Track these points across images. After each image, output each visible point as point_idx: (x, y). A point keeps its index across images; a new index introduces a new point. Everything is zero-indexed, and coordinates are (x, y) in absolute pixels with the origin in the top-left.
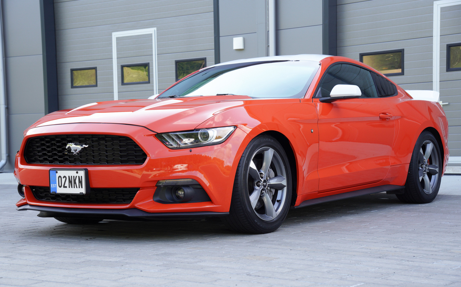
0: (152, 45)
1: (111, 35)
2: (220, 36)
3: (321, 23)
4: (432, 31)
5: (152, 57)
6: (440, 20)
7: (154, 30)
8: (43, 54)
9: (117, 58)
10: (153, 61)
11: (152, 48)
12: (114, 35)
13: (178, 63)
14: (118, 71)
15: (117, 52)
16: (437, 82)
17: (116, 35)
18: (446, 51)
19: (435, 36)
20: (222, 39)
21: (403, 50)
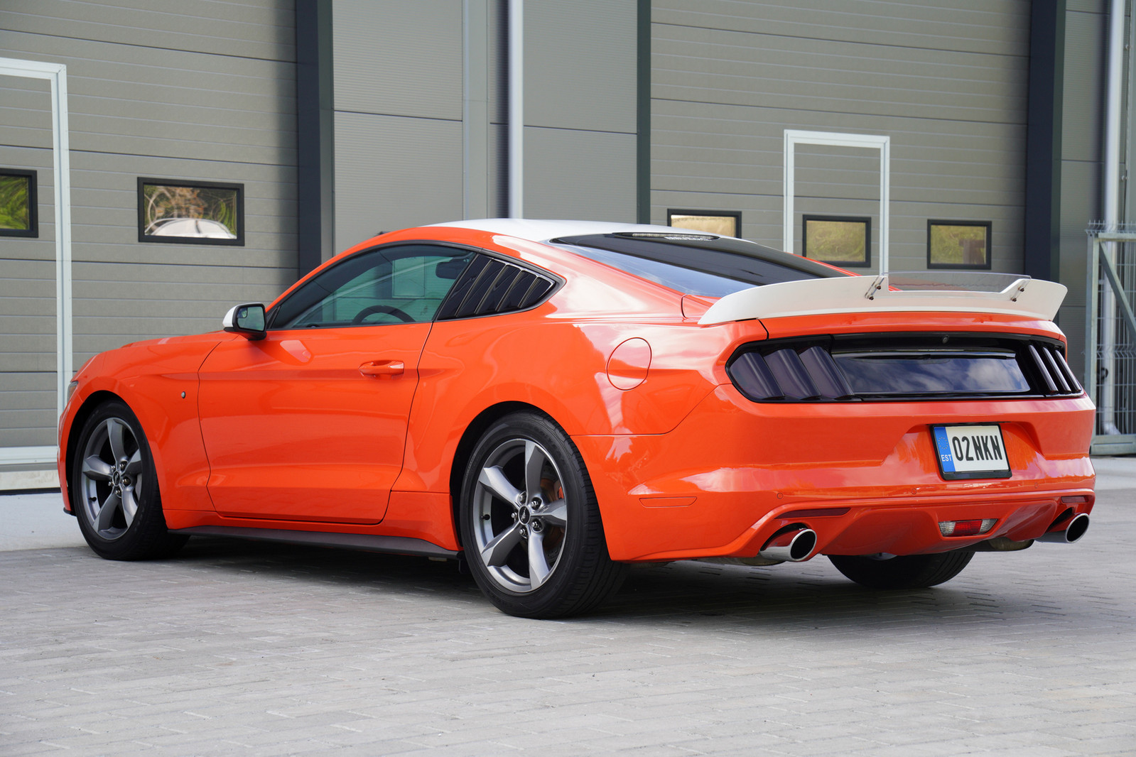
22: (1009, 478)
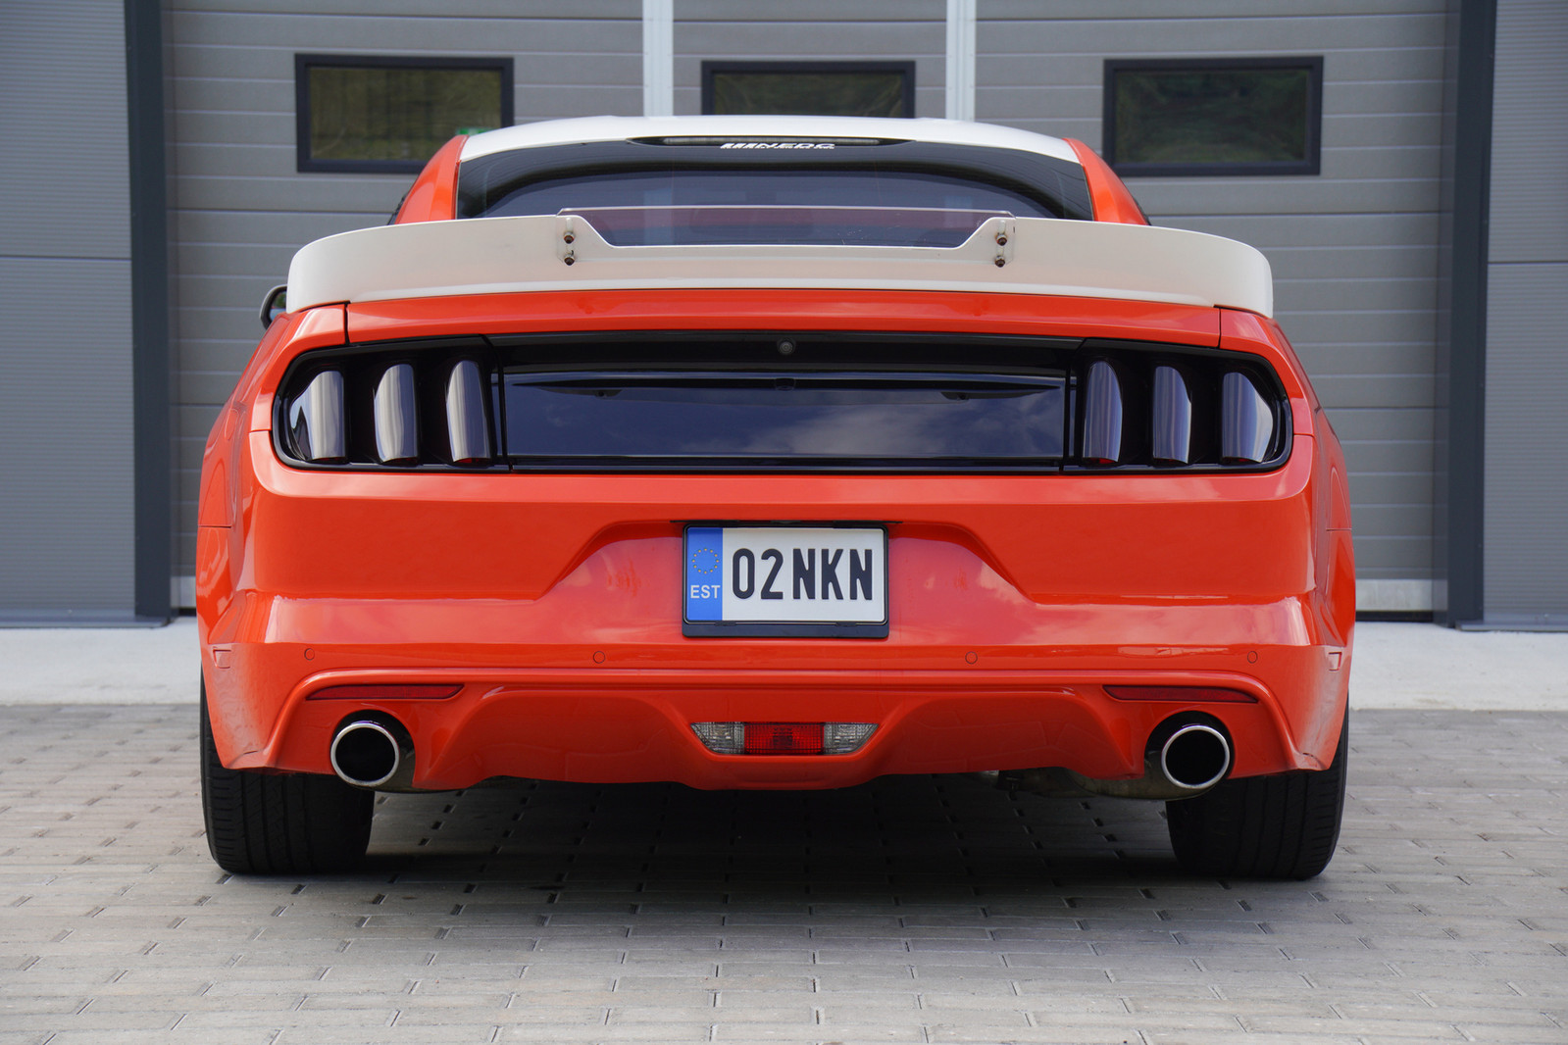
22: (885, 638)
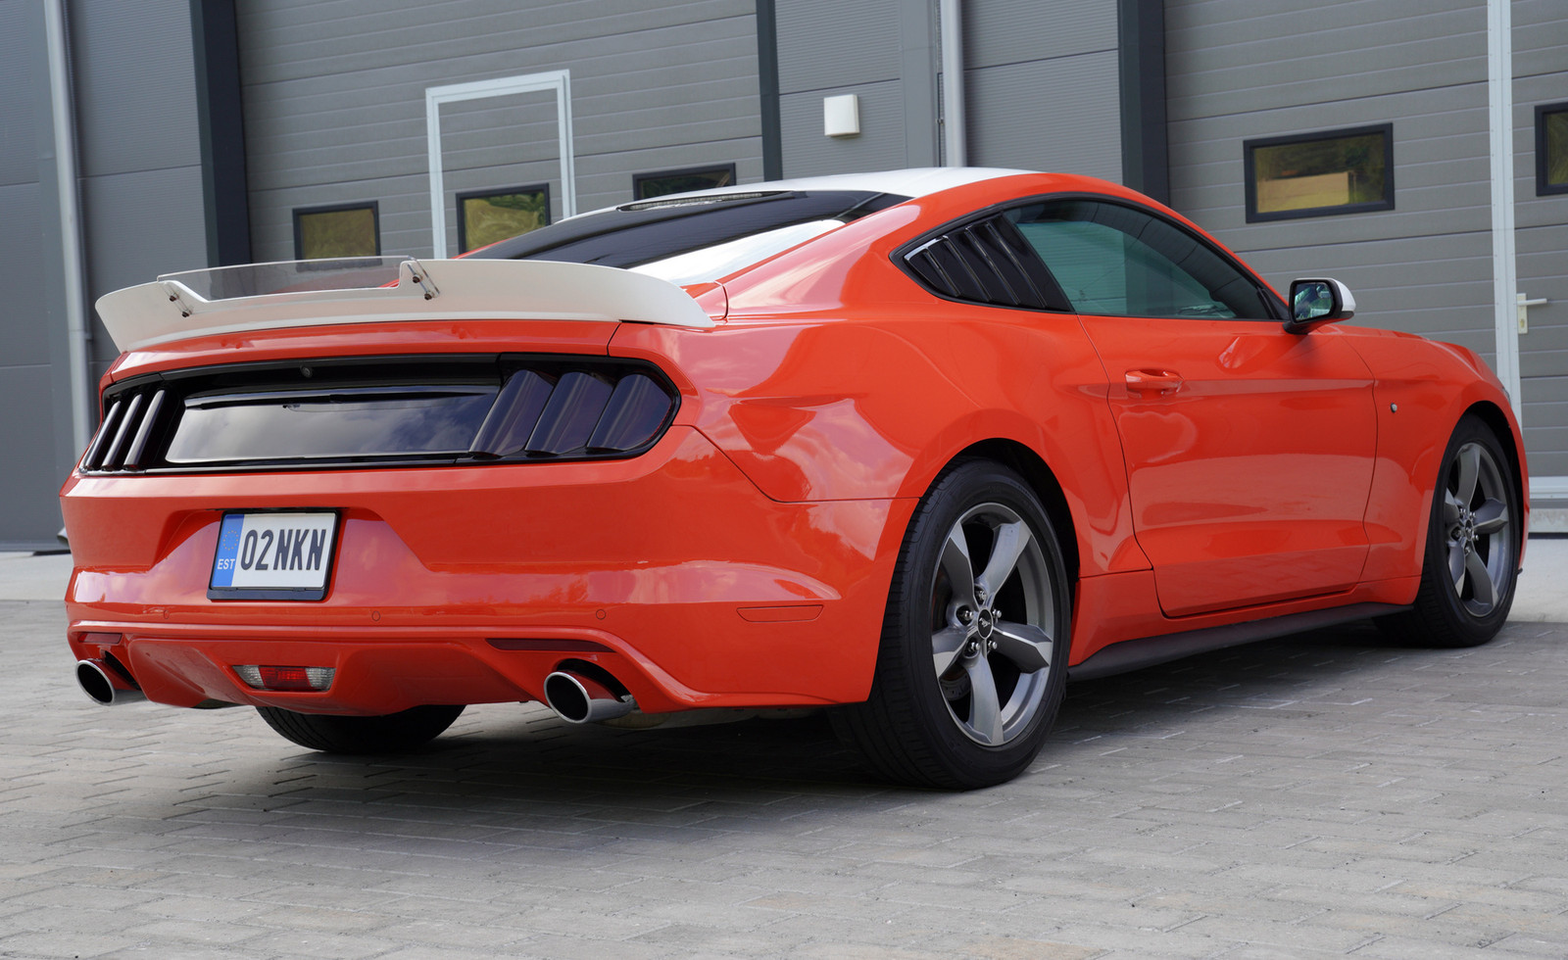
0: (556, 126)
1: (423, 96)
2: (781, 92)
3: (1116, 45)
4: (1484, 64)
5: (559, 165)
6: (1512, 26)
7: (561, 79)
8: (204, 164)
9: (443, 171)
10: (560, 177)
11: (557, 137)
12: (433, 97)
13: (642, 183)
14: (446, 214)
15: (442, 151)
16: (1505, 230)
17: (437, 96)
18: (1532, 129)
19: (1494, 80)
20: (785, 103)
21: (1390, 126)
